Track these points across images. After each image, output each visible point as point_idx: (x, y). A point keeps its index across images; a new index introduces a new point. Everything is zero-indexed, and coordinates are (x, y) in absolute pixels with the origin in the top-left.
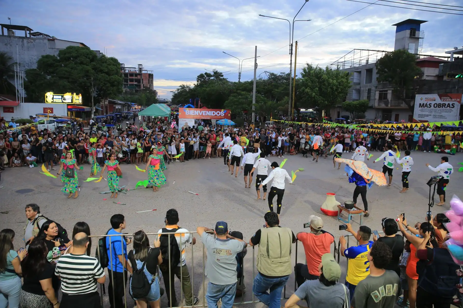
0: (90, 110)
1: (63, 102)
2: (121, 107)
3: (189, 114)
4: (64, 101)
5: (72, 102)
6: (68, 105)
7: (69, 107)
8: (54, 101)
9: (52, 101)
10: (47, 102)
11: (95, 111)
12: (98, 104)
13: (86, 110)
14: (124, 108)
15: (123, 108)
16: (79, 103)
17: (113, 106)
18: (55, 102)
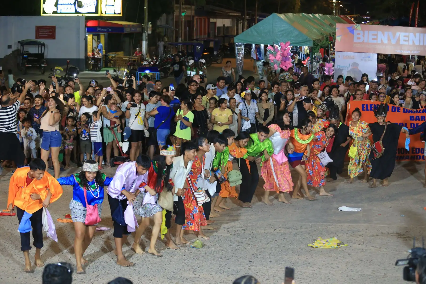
0: (139, 30)
1: (77, 12)
2: (233, 22)
3: (361, 41)
4: (79, 10)
5: (97, 12)
6: (88, 19)
7: (90, 24)
8: (59, 11)
9: (55, 9)
10: (44, 12)
11: (150, 32)
12: (164, 15)
13: (127, 30)
14: (240, 26)
15: (237, 26)
16: (115, 13)
17: (209, 20)
18: (61, 13)
